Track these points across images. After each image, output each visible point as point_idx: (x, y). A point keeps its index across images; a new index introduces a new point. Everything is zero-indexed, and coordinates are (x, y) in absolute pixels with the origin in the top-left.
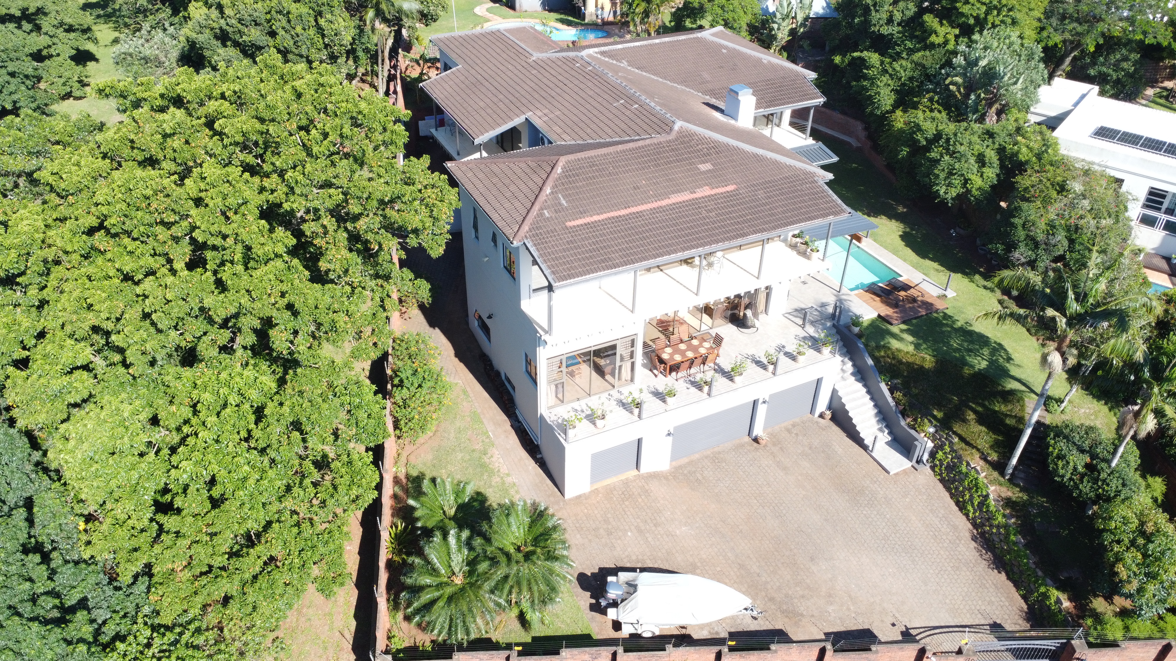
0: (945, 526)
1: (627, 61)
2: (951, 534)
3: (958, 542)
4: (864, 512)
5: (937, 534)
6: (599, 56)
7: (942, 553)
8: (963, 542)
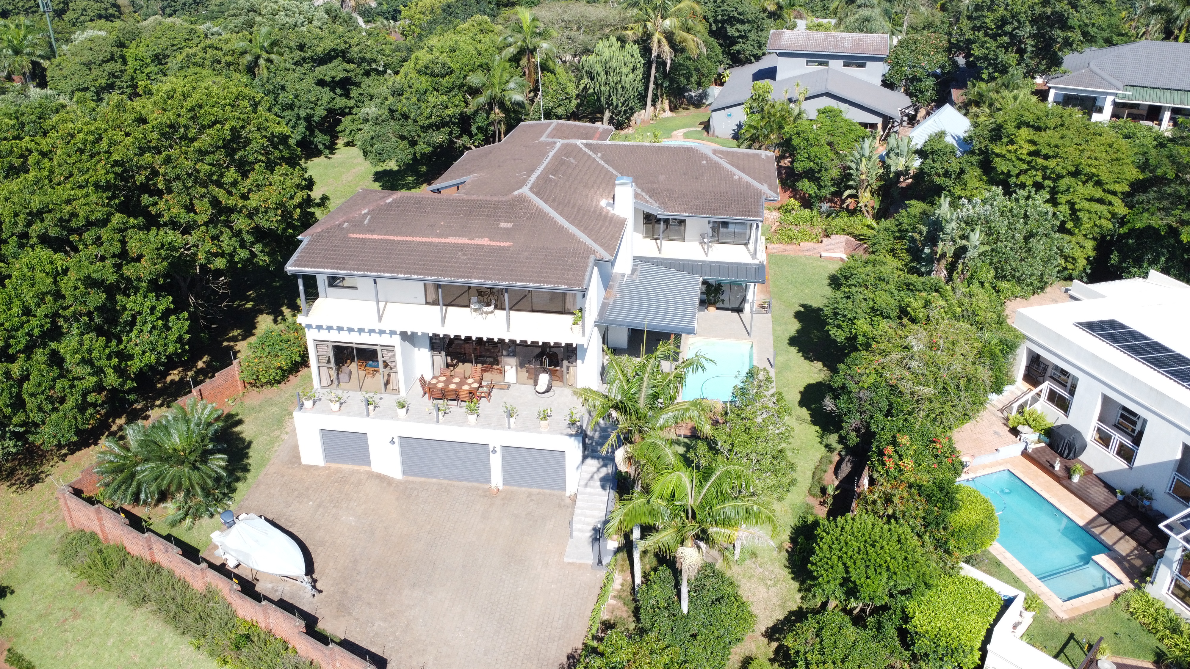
0: (560, 622)
1: (602, 155)
2: (558, 630)
3: (556, 639)
4: (504, 577)
5: (545, 623)
6: (582, 147)
7: (531, 639)
8: (561, 642)
